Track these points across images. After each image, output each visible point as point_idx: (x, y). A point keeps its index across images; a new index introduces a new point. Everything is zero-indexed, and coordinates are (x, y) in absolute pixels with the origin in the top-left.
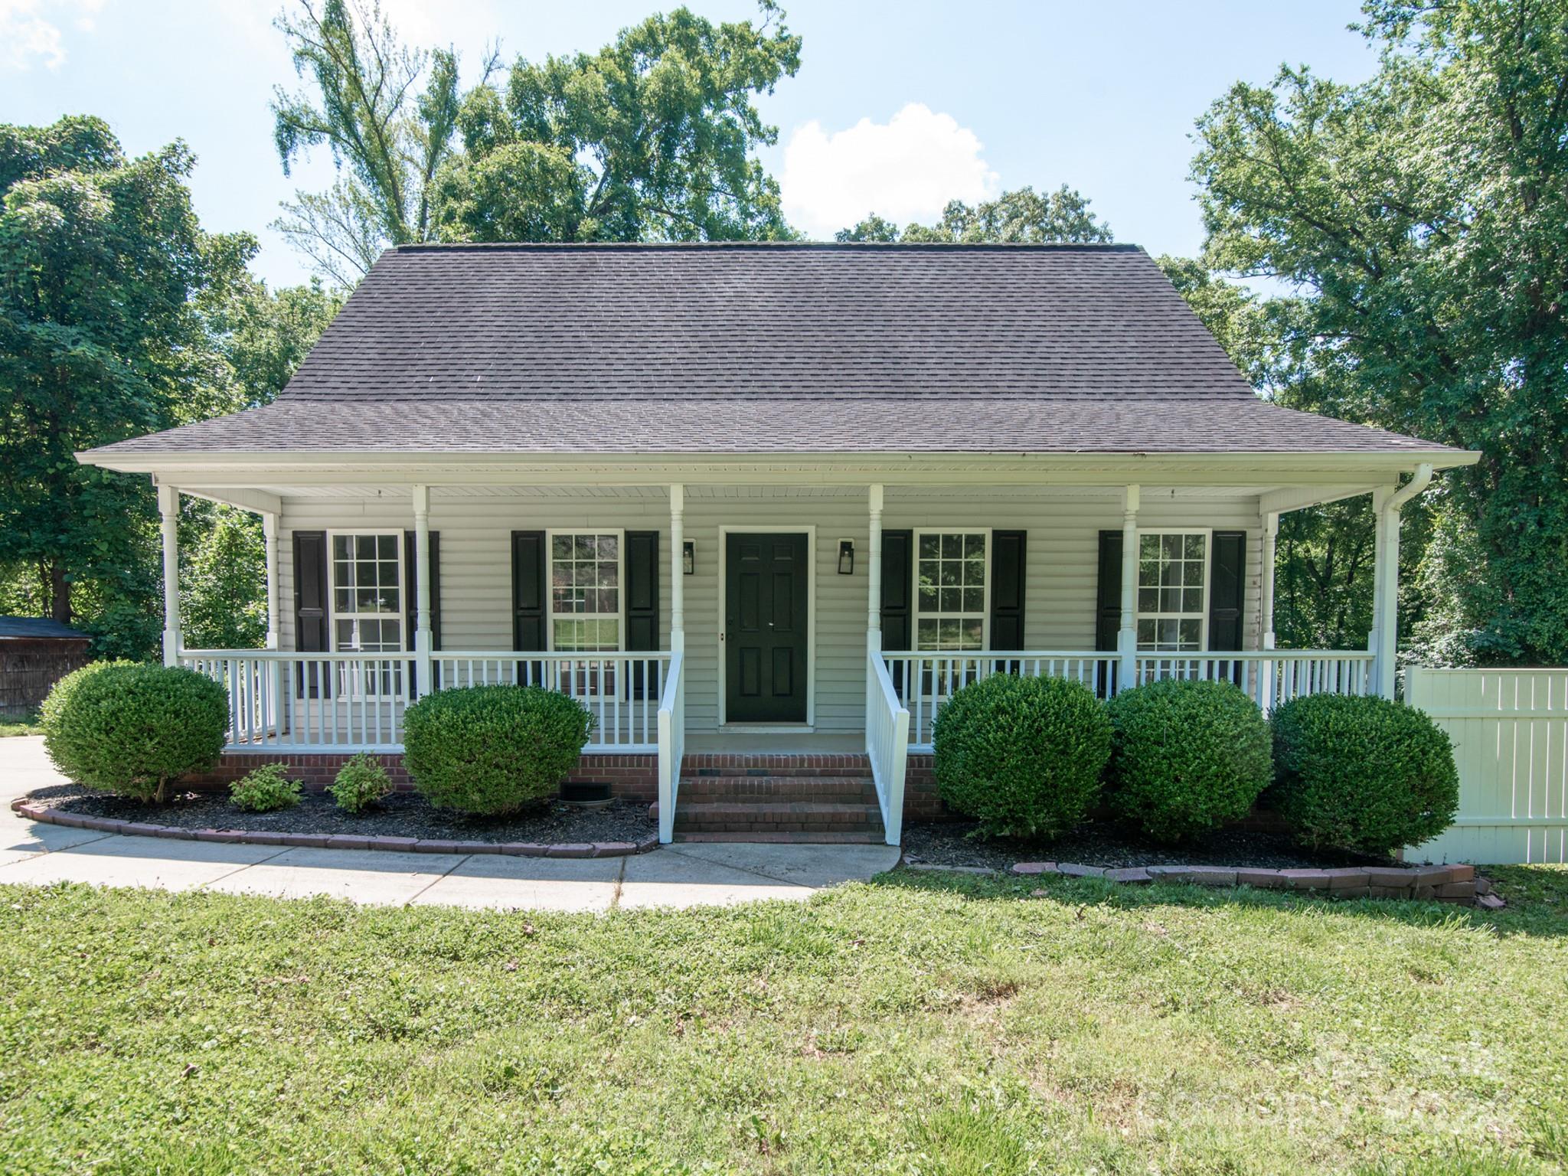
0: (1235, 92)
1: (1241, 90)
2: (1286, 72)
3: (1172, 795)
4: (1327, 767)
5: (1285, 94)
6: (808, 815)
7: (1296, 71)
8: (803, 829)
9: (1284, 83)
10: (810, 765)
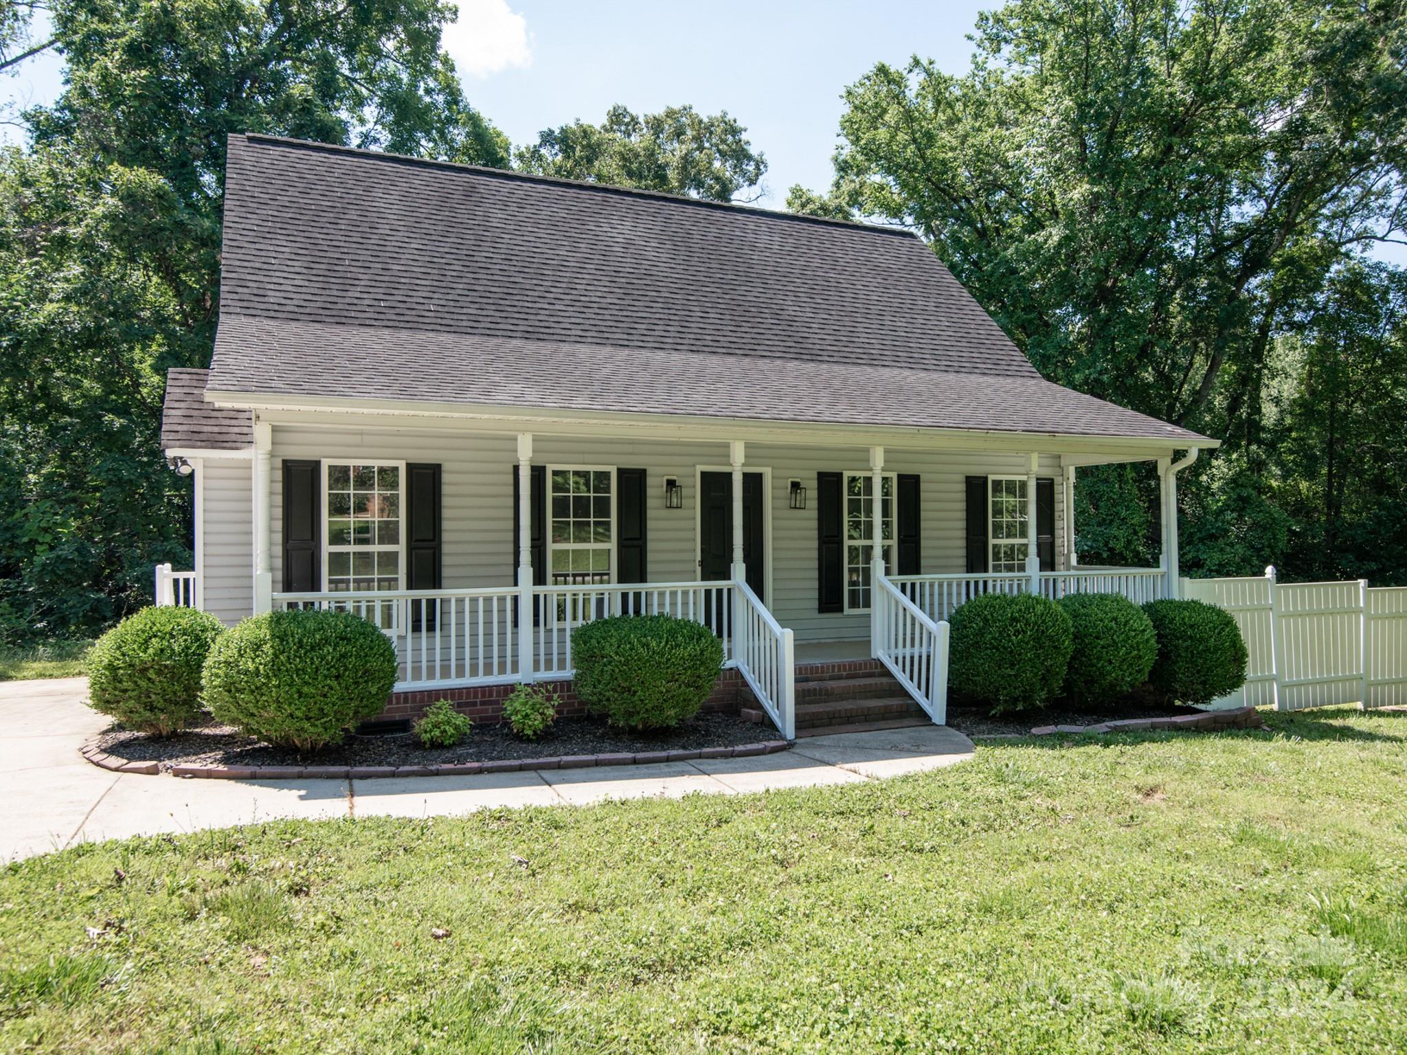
0: (879, 70)
1: (882, 70)
2: (917, 63)
3: (1109, 673)
4: (1187, 648)
5: (915, 81)
6: (869, 709)
7: (925, 62)
8: (866, 721)
9: (916, 71)
10: (839, 670)
